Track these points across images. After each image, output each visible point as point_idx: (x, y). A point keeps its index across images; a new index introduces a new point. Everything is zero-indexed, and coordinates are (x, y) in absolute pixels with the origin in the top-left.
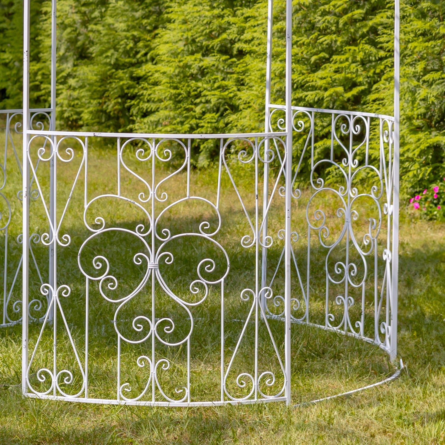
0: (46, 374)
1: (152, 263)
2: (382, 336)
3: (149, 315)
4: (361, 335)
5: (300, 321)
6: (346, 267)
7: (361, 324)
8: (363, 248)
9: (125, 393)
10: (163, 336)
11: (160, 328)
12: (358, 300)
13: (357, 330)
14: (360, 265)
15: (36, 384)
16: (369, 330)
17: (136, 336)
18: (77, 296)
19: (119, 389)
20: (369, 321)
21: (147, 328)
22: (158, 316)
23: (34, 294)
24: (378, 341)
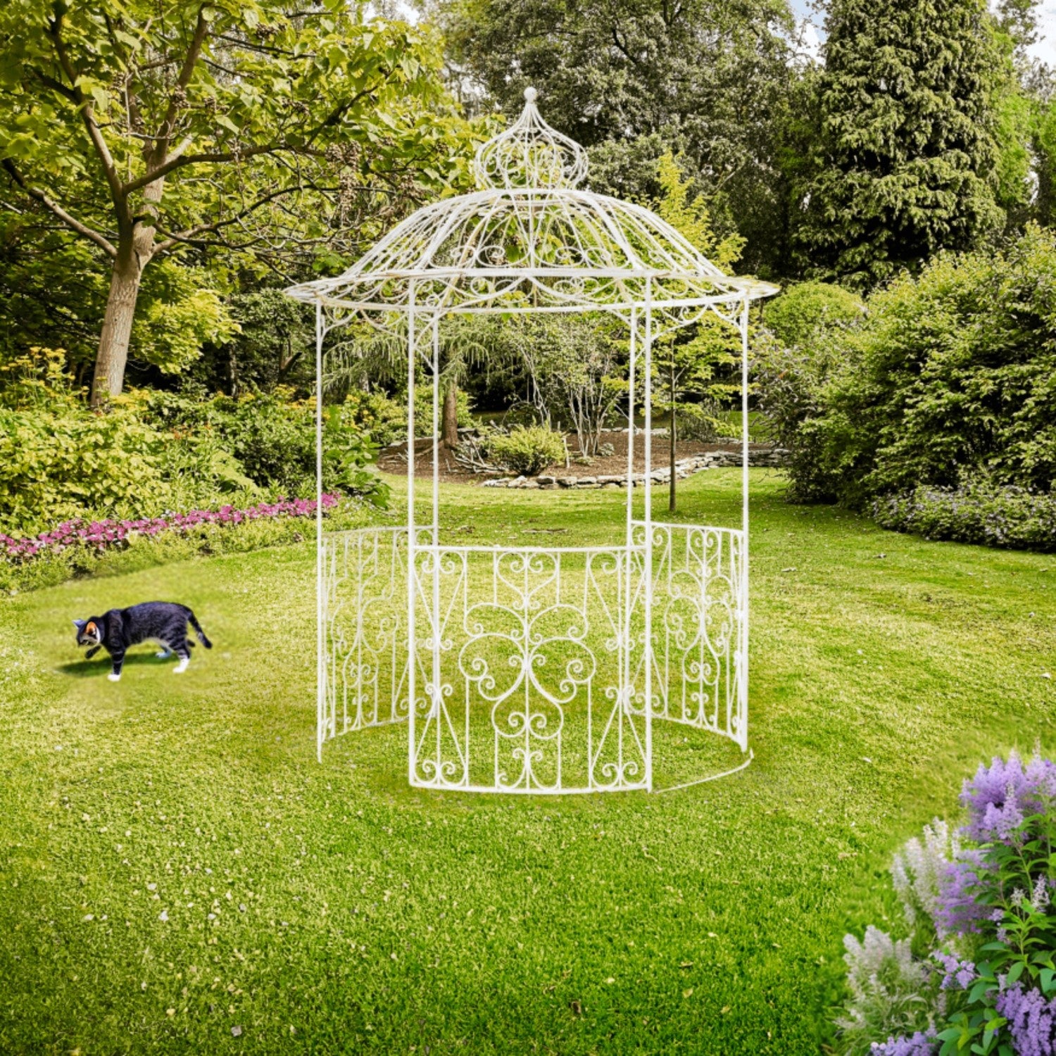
0: (432, 767)
1: (526, 665)
2: (734, 730)
3: (523, 711)
4: (715, 728)
5: (659, 716)
6: (701, 667)
7: (714, 718)
8: (717, 650)
9: (502, 782)
10: (535, 729)
11: (534, 722)
12: (711, 695)
13: (711, 723)
14: (713, 666)
15: (423, 775)
16: (722, 723)
17: (511, 730)
18: (459, 691)
19: (497, 777)
20: (722, 715)
21: (521, 723)
22: (532, 711)
23: (420, 690)
24: (729, 733)
